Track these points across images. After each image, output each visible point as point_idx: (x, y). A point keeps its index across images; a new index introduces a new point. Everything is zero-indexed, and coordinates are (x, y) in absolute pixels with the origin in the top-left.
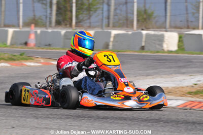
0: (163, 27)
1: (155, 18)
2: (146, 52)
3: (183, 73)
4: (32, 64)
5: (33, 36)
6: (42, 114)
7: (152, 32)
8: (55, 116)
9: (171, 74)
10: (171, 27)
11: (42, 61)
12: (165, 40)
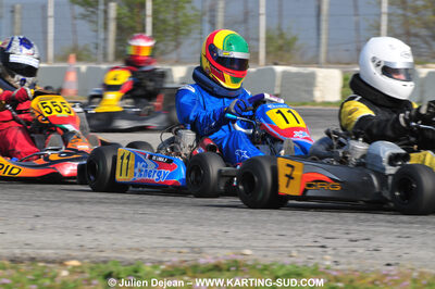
5: (72, 77)
7: (293, 69)
10: (329, 62)
12: (318, 84)
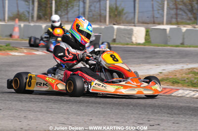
0: (132, 22)
1: (125, 14)
2: (117, 44)
3: (150, 63)
4: (16, 54)
5: (17, 29)
6: (26, 98)
7: (122, 27)
8: (37, 100)
9: (139, 64)
10: (139, 22)
11: (25, 51)
12: (134, 34)
